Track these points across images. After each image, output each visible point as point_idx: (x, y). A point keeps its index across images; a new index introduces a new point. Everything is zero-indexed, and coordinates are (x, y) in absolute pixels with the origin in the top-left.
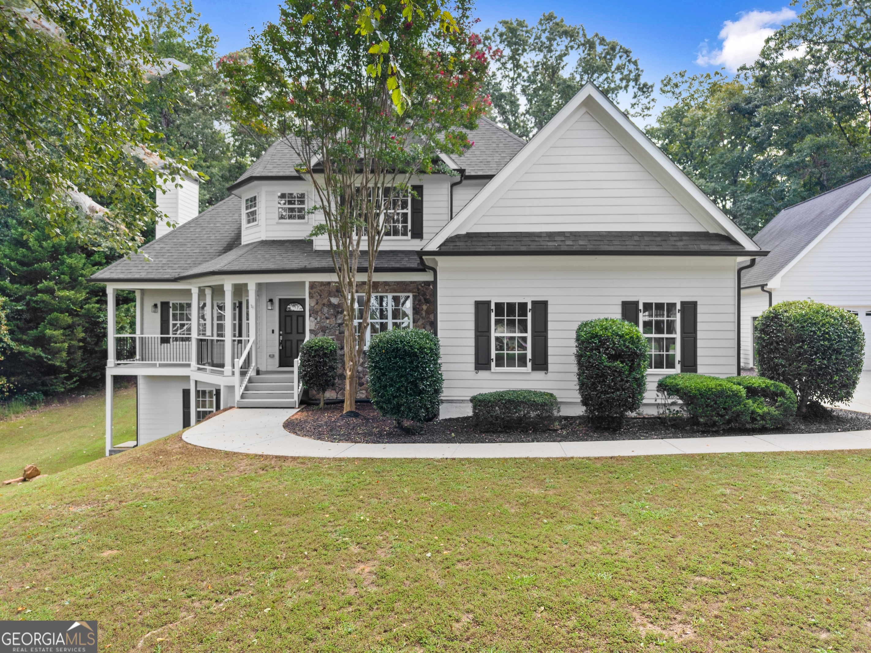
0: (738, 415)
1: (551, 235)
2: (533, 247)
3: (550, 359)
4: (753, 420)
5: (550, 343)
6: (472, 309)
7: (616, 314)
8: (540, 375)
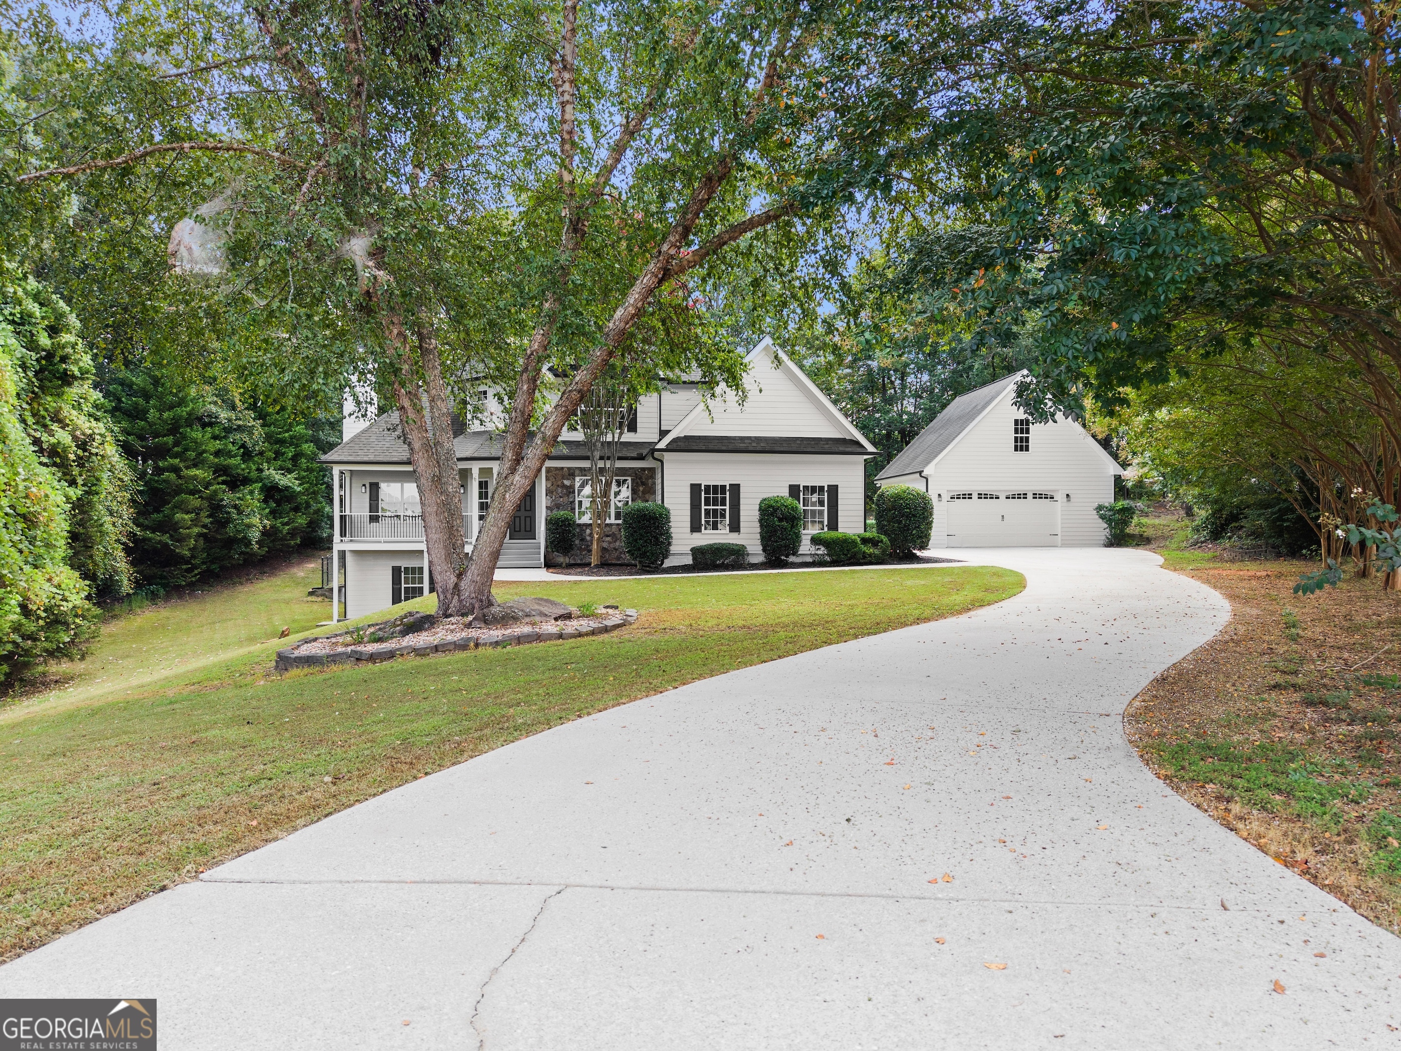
0: (855, 554)
1: (742, 439)
2: (731, 447)
3: (742, 524)
4: (864, 557)
5: (742, 513)
6: (688, 490)
7: (785, 492)
8: (735, 535)
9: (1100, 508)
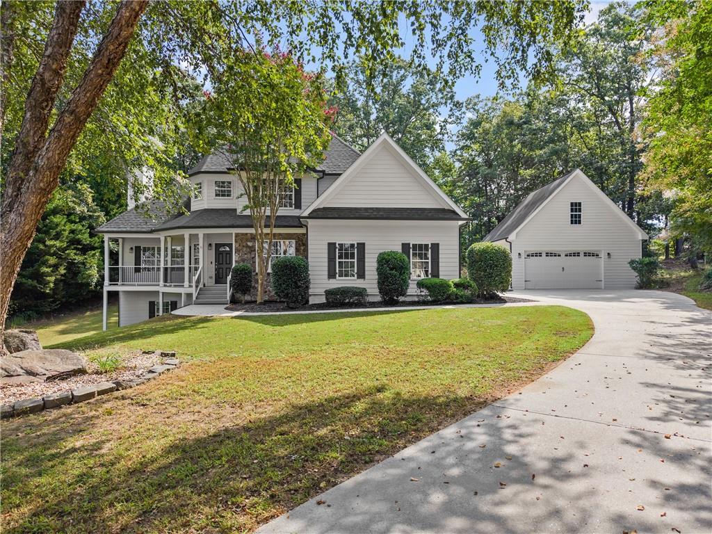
3: (366, 273)
5: (366, 264)
6: (326, 247)
7: (399, 249)
8: (361, 281)
9: (632, 262)
